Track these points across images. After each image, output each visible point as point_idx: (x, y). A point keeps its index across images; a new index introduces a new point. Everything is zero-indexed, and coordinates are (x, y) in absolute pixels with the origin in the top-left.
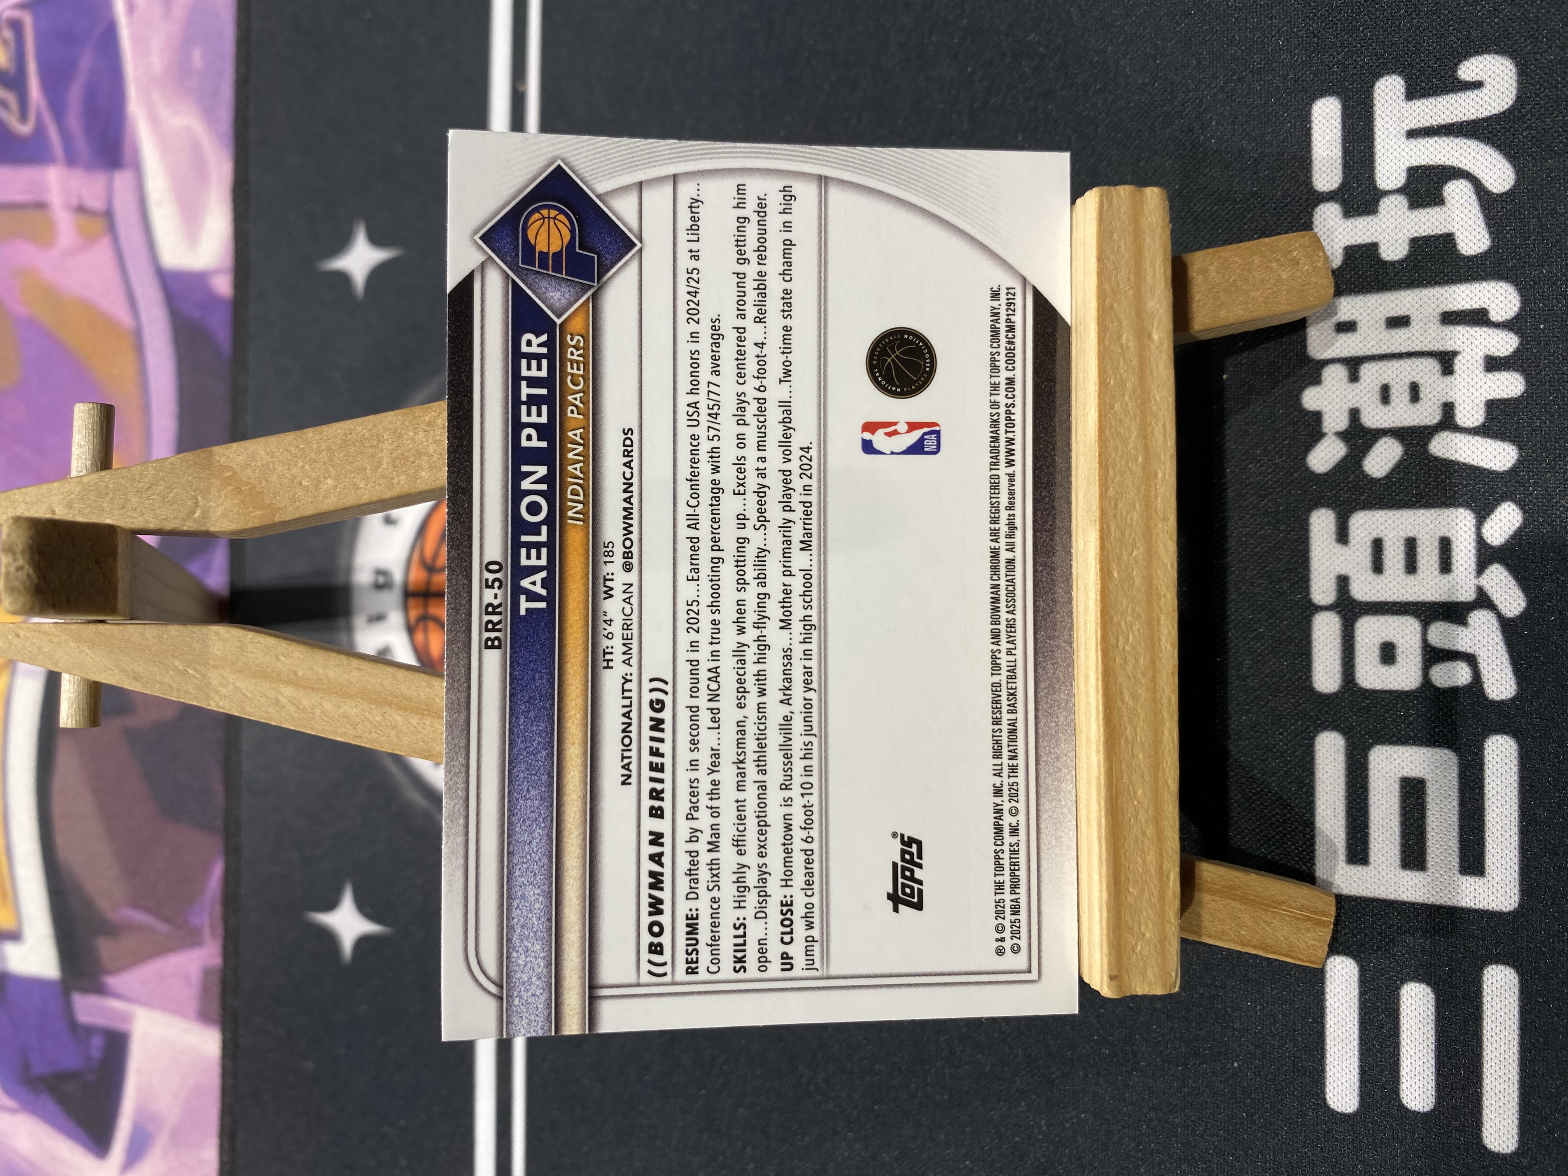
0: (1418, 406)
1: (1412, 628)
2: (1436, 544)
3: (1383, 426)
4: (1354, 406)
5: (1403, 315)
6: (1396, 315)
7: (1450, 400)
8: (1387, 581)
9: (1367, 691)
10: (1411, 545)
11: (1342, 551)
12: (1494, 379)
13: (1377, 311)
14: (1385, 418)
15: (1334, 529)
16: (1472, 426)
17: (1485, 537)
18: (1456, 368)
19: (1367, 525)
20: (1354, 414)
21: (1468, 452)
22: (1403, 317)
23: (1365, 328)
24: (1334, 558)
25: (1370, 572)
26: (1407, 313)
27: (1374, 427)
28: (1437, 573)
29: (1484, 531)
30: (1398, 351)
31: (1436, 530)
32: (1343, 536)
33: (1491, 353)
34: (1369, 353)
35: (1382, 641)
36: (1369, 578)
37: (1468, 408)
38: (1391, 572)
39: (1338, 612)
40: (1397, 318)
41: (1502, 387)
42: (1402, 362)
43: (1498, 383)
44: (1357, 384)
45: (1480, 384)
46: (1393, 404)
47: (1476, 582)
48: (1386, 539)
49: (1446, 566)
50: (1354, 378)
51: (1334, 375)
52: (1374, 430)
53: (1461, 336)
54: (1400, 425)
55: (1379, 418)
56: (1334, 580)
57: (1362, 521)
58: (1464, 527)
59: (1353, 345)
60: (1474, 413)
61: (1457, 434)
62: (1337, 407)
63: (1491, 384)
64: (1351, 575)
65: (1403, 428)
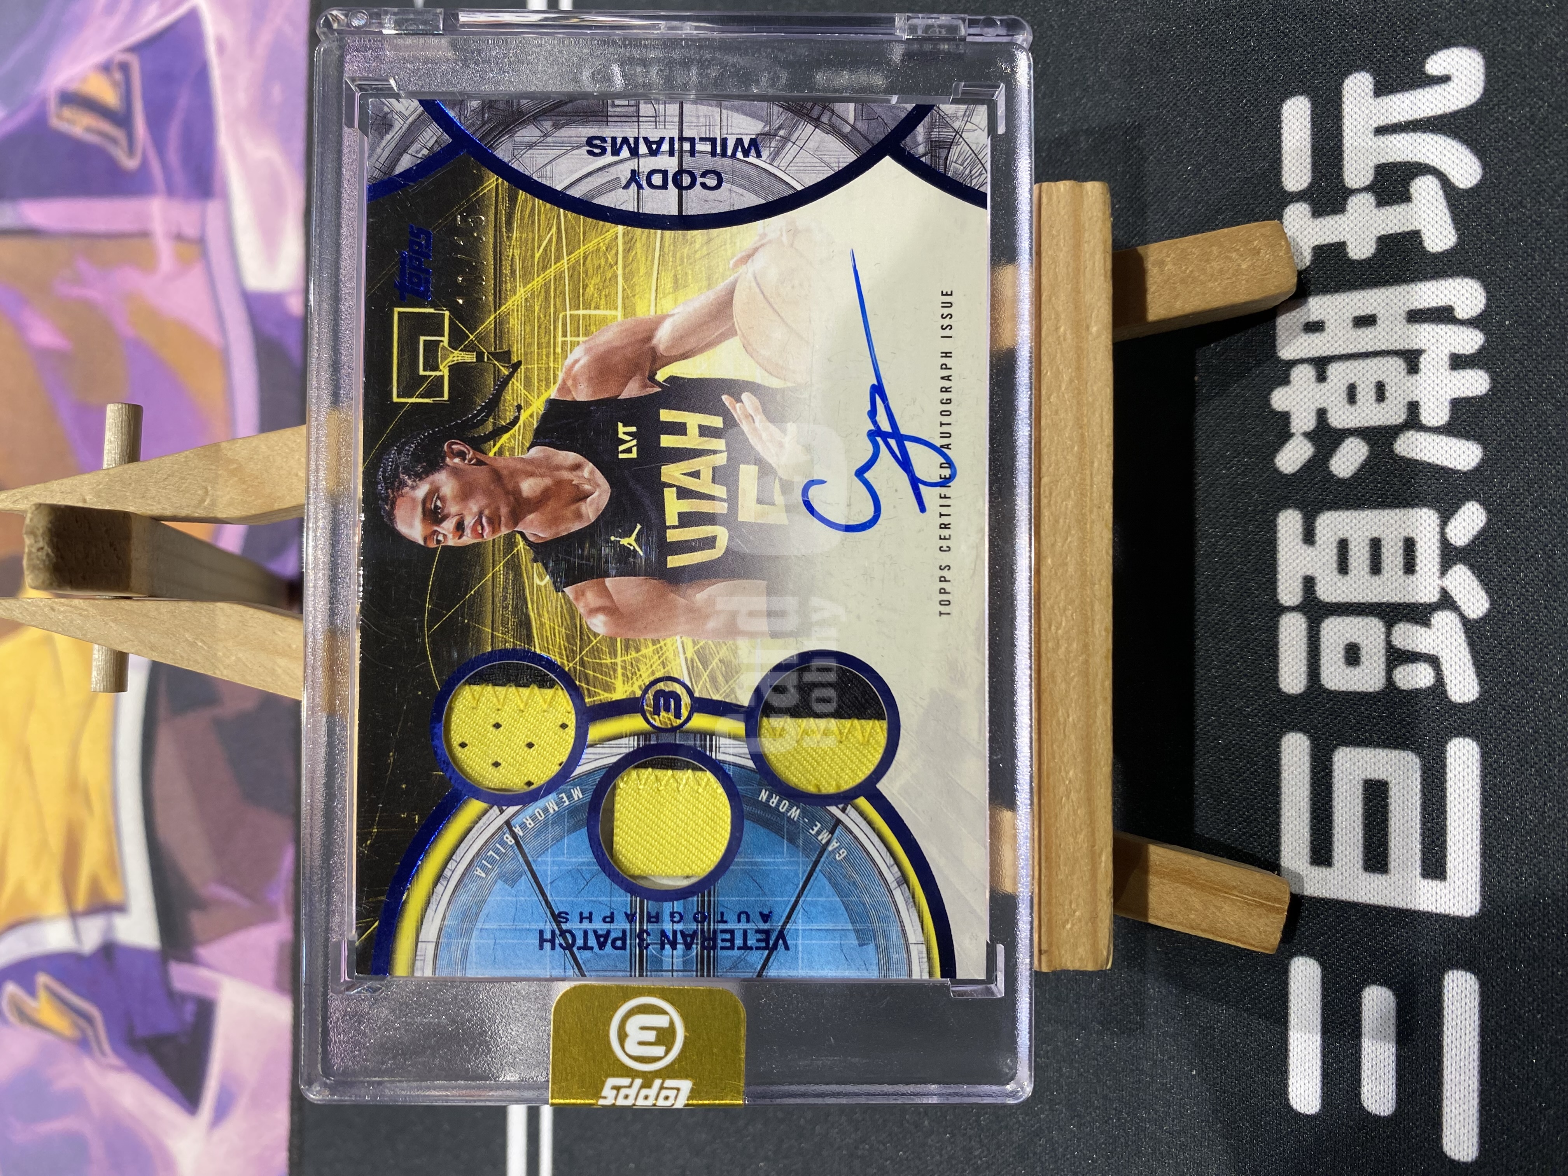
0: (1383, 405)
1: (1376, 629)
2: (1401, 544)
3: (1349, 426)
4: (1321, 406)
5: (1370, 313)
6: (1363, 314)
7: (1415, 400)
8: (1352, 582)
9: (1331, 692)
10: (1376, 545)
11: (1309, 551)
12: (1459, 377)
13: (1344, 310)
14: (1351, 417)
15: (1300, 530)
16: (1436, 425)
17: (1448, 537)
18: (1421, 366)
19: (1333, 525)
20: (1322, 414)
21: (1433, 452)
22: (1371, 316)
23: (1332, 327)
24: (1301, 558)
25: (1335, 572)
26: (1374, 312)
27: (1340, 427)
28: (1401, 573)
29: (1447, 530)
30: (1364, 350)
31: (1401, 530)
32: (1309, 537)
33: (1457, 352)
34: (1337, 353)
35: (1347, 642)
36: (1335, 580)
37: (1433, 407)
38: (1356, 572)
39: (1305, 614)
40: (1363, 317)
41: (1467, 385)
42: (1368, 361)
43: (1463, 381)
44: (1325, 384)
45: (1445, 381)
46: (1359, 403)
47: (1440, 582)
48: (1350, 539)
49: (1410, 567)
50: (1321, 378)
51: (1302, 375)
52: (1340, 430)
53: (1426, 334)
54: (1366, 425)
55: (1345, 417)
56: (1300, 580)
57: (1328, 522)
58: (1428, 528)
59: (1320, 344)
60: (1439, 411)
61: (1422, 433)
62: (1304, 407)
63: (1456, 382)
64: (1317, 575)
65: (1367, 428)
